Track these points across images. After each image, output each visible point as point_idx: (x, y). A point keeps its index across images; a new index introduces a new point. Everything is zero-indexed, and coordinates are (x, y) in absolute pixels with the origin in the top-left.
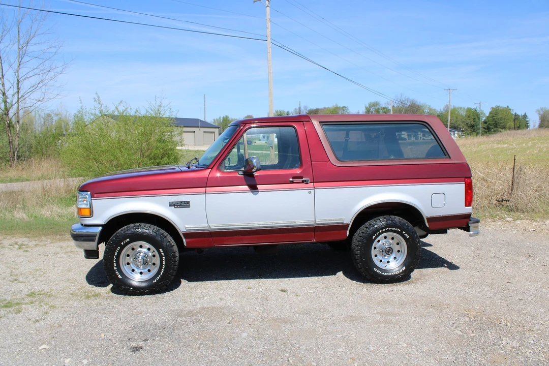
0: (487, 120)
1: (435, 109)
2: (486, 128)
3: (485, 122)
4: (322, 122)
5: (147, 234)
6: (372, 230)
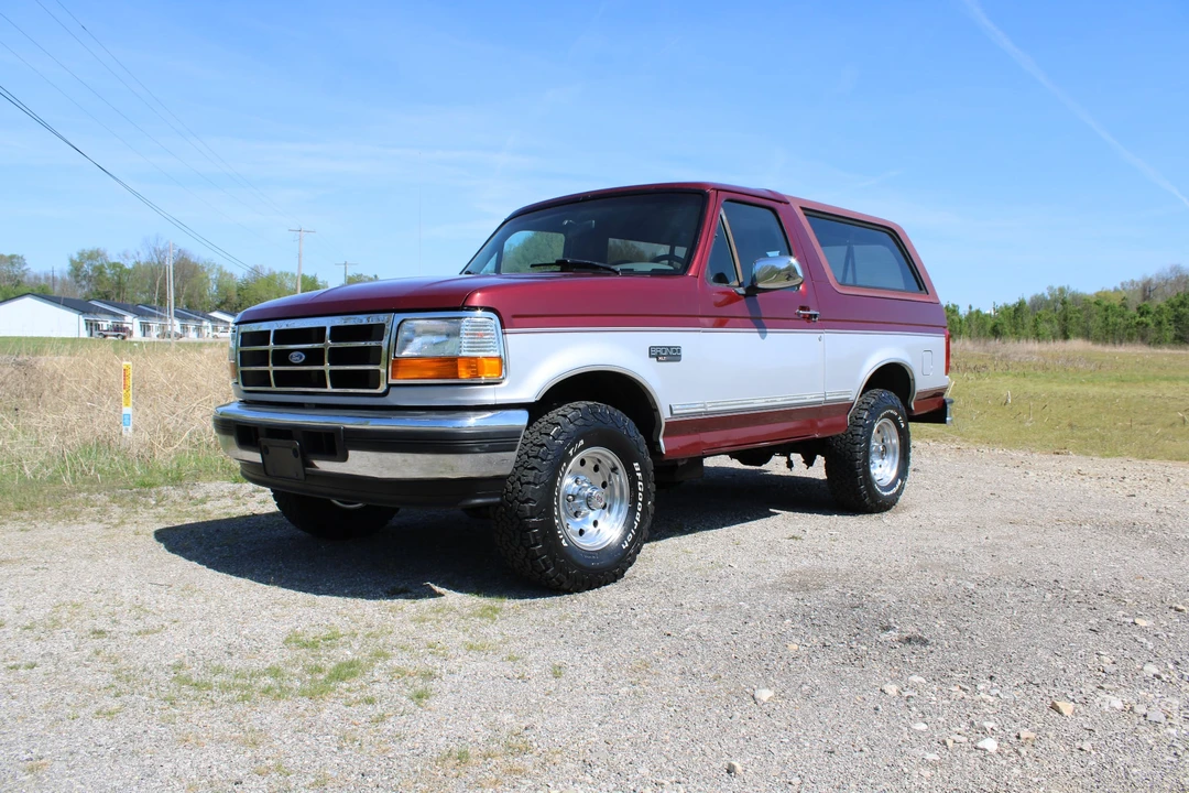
4: (802, 208)
5: (614, 425)
6: (874, 416)
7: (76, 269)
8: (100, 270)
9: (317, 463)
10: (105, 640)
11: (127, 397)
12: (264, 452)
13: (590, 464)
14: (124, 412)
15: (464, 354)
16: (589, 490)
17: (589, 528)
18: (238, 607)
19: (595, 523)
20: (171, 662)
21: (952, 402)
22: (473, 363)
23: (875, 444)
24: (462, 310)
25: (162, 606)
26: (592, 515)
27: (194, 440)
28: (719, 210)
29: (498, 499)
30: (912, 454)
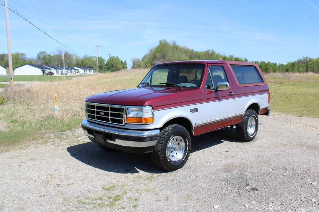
0: (107, 64)
1: (79, 57)
2: (107, 68)
4: (230, 65)
5: (181, 130)
6: (249, 117)
7: (39, 57)
8: (45, 57)
9: (108, 141)
10: (60, 187)
11: (56, 103)
12: (95, 136)
13: (175, 139)
14: (55, 107)
15: (144, 117)
16: (175, 146)
17: (175, 155)
18: (90, 176)
19: (176, 154)
20: (76, 195)
21: (270, 110)
22: (146, 119)
23: (249, 124)
24: (143, 106)
25: (72, 176)
26: (176, 152)
27: (73, 113)
28: (208, 69)
29: (152, 151)
30: (259, 125)
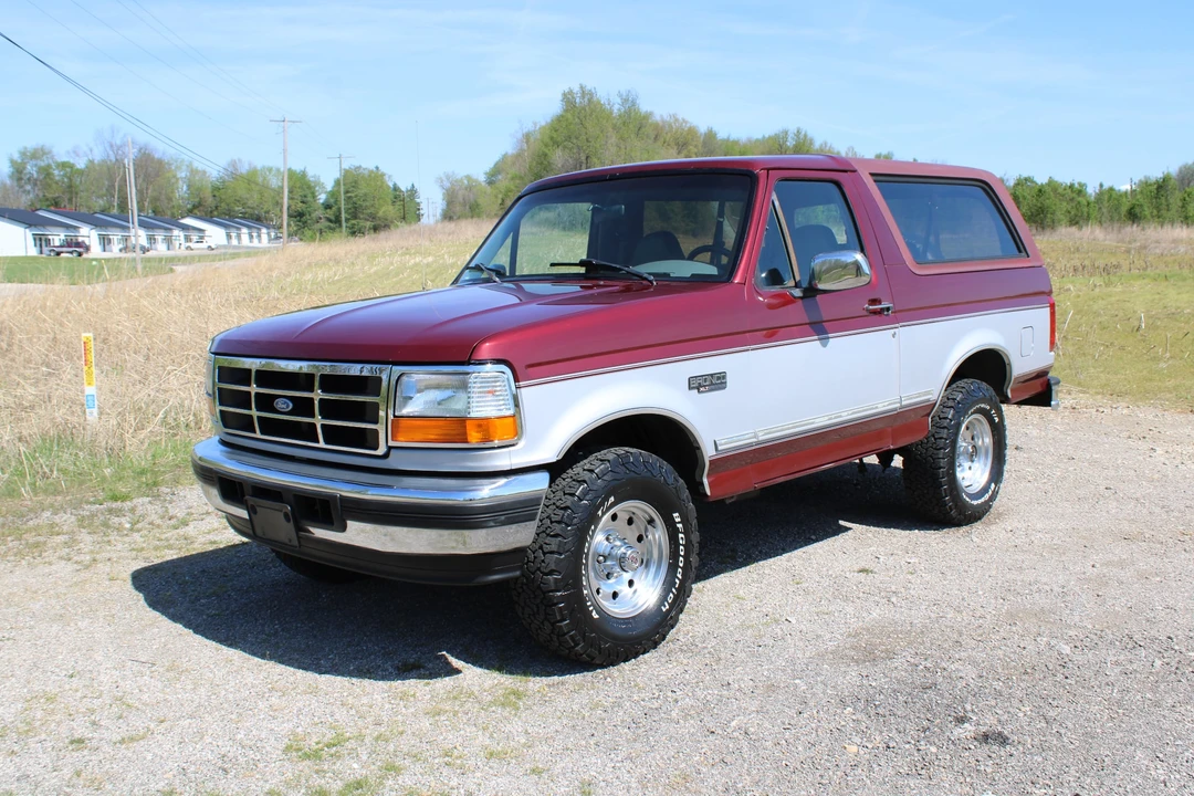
0: (332, 201)
1: (204, 172)
2: (333, 218)
3: (327, 206)
4: (872, 174)
5: (649, 474)
6: (961, 411)
7: (18, 172)
8: (46, 172)
9: (311, 529)
10: (86, 752)
11: (89, 374)
12: (252, 510)
13: (623, 517)
14: (87, 393)
15: (472, 415)
16: (623, 550)
17: (624, 590)
18: (231, 696)
19: (631, 583)
20: (161, 786)
21: (1058, 383)
22: (484, 425)
23: (963, 444)
24: (470, 364)
25: (145, 697)
26: (627, 576)
27: (170, 420)
28: (770, 194)
29: (518, 573)
30: (1009, 453)
